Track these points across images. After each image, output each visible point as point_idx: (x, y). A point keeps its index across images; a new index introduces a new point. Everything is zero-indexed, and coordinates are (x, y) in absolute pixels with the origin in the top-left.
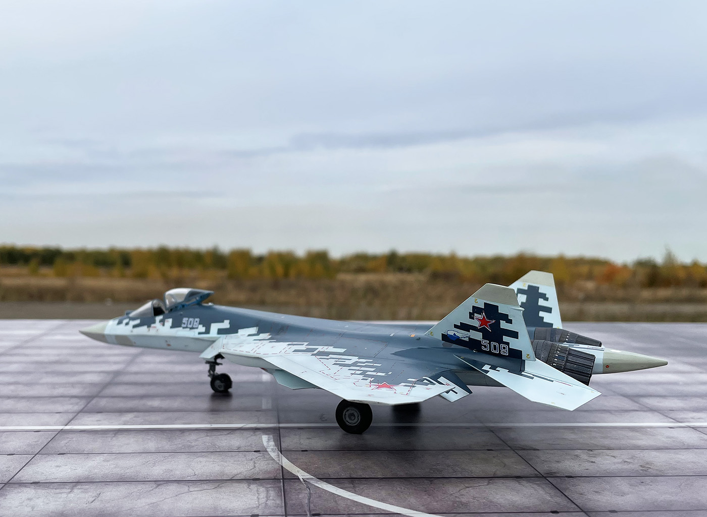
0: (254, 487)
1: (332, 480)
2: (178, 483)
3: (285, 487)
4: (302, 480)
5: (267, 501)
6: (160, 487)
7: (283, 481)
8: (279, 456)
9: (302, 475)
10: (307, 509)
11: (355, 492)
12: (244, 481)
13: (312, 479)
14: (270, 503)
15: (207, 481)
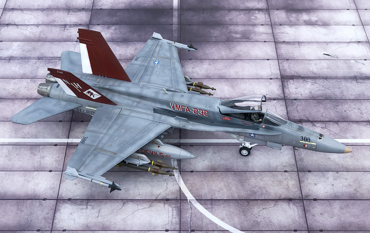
0: (166, 206)
1: (203, 201)
2: (132, 201)
3: (181, 207)
4: (189, 201)
5: (172, 219)
6: (125, 205)
7: (180, 201)
8: (179, 176)
9: (189, 196)
10: (189, 225)
11: (211, 212)
12: (162, 201)
13: (193, 200)
14: (174, 220)
15: (146, 201)
